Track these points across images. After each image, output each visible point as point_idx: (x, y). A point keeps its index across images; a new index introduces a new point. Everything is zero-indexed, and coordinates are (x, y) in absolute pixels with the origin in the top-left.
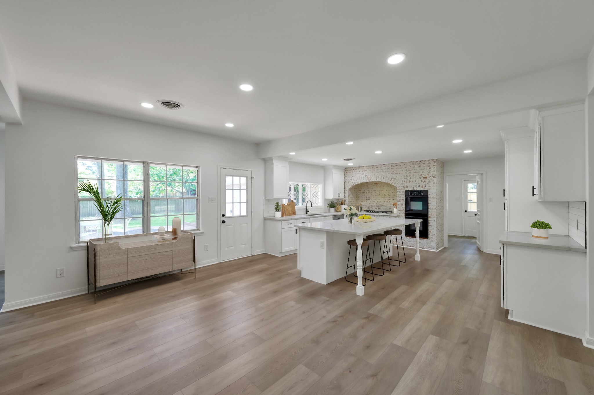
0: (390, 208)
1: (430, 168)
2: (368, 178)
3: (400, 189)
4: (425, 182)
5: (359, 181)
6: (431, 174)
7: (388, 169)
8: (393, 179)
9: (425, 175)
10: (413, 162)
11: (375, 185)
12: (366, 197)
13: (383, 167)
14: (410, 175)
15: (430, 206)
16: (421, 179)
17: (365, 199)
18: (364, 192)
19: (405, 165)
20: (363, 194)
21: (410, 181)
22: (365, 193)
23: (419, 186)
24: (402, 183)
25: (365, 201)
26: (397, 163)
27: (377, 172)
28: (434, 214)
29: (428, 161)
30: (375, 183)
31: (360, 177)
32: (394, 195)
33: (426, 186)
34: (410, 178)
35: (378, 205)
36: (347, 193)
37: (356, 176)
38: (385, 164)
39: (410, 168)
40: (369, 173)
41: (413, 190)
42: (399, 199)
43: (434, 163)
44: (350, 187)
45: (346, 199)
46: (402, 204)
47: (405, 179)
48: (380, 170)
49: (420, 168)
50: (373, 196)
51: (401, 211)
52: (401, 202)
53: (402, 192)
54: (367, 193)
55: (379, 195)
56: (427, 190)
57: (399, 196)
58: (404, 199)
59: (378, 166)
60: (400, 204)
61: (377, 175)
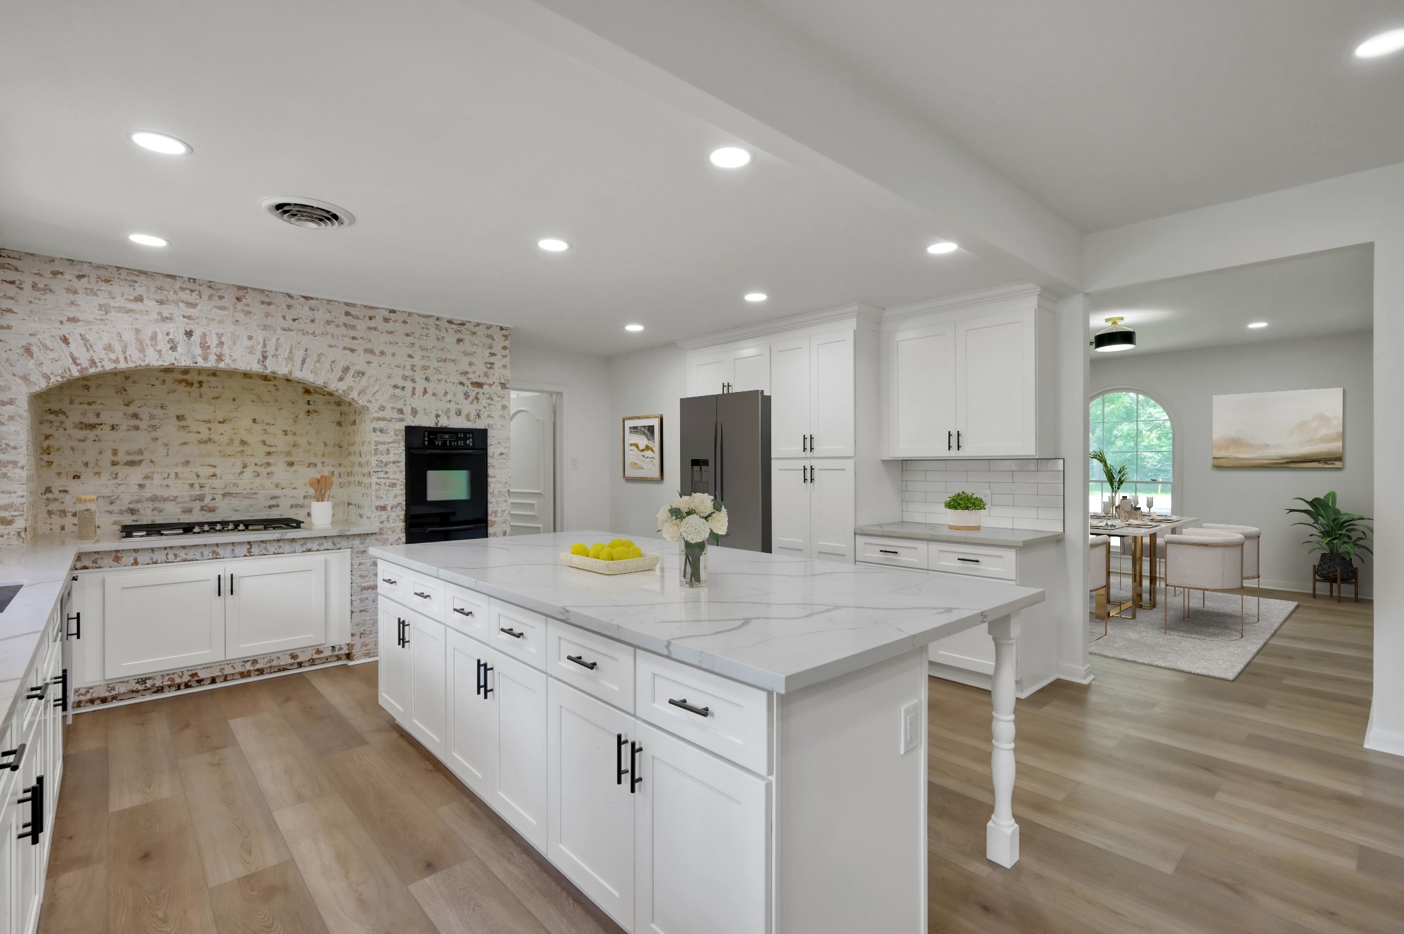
0: (273, 502)
1: (492, 354)
2: (205, 347)
3: (384, 419)
4: (477, 399)
5: (133, 353)
6: (497, 374)
7: (328, 323)
8: (352, 372)
9: (478, 373)
10: (438, 319)
11: (182, 388)
12: (115, 452)
13: (303, 311)
14: (425, 368)
15: (494, 487)
16: (465, 389)
17: (105, 464)
18: (92, 420)
19: (405, 322)
20: (91, 434)
21: (425, 392)
22: (107, 428)
23: (459, 413)
24: (394, 396)
25: (105, 476)
26: (371, 308)
27: (266, 327)
28: (503, 511)
29: (488, 328)
30: (180, 381)
31: (138, 331)
32: (295, 445)
33: (478, 416)
34: (427, 379)
35: (197, 492)
36: (11, 418)
37: (101, 320)
38: (312, 298)
39: (425, 338)
40: (214, 320)
41: (437, 425)
42: (382, 462)
43: (505, 340)
44: (42, 385)
45: (8, 462)
46: (394, 481)
47: (406, 380)
48: (284, 317)
49: (461, 347)
50: (166, 445)
51: (389, 509)
52: (386, 473)
53: (392, 433)
54: (120, 427)
55: (205, 442)
56: (483, 428)
57: (378, 446)
58: (399, 460)
59: (270, 294)
60: (382, 480)
61: (264, 340)
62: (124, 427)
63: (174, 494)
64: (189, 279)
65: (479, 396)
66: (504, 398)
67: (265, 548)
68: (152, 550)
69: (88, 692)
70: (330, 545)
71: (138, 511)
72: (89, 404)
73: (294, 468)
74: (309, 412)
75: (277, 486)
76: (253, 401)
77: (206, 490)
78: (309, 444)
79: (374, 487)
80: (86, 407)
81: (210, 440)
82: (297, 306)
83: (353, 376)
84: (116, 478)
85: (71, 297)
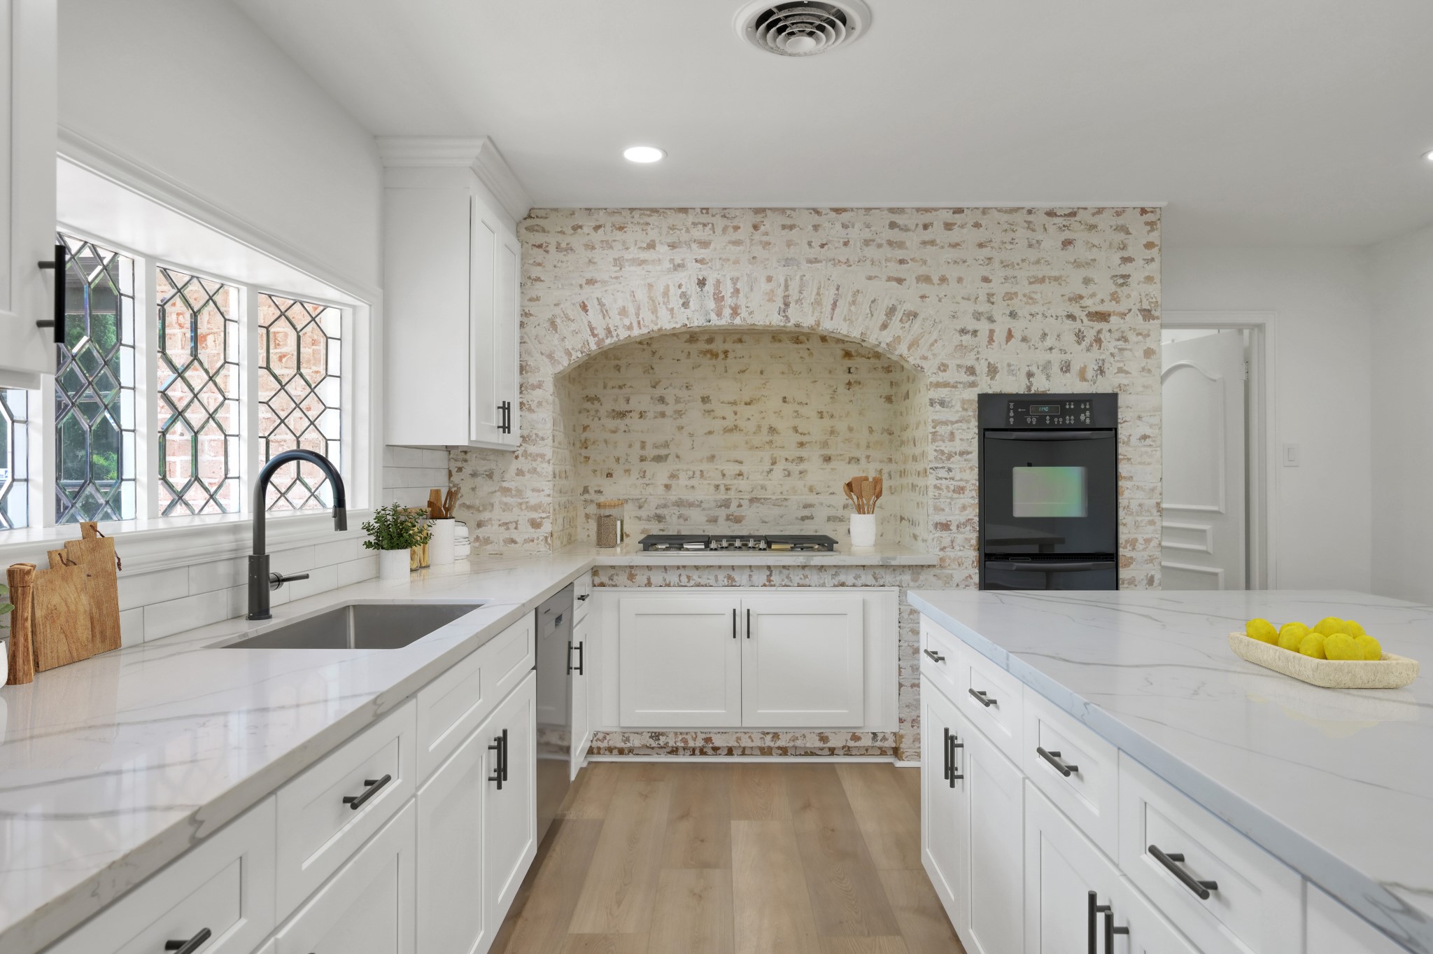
0: (806, 512)
1: (1127, 260)
2: (719, 298)
3: (946, 385)
4: (1098, 341)
5: (646, 315)
6: (1134, 294)
7: (867, 243)
8: (899, 315)
9: (1099, 297)
10: (1030, 212)
12: (643, 447)
13: (834, 231)
14: (1009, 296)
15: (1129, 496)
16: (1078, 325)
17: (634, 459)
18: (623, 407)
19: (977, 225)
20: (621, 424)
21: (1010, 336)
22: (635, 415)
23: (1066, 368)
24: (961, 346)
25: (635, 474)
26: (927, 210)
27: (788, 262)
28: (1148, 541)
29: (1118, 214)
30: (705, 353)
31: (650, 286)
32: (832, 432)
33: (1101, 371)
34: (1013, 315)
35: (722, 496)
36: (540, 404)
37: (616, 278)
38: (845, 210)
39: (1009, 246)
40: (728, 260)
41: (1030, 390)
42: (942, 452)
43: (1149, 232)
44: (564, 363)
45: (537, 455)
46: (962, 484)
47: (978, 320)
48: (810, 244)
49: (1071, 254)
50: (691, 435)
51: (953, 527)
52: (950, 470)
53: (958, 407)
54: (648, 414)
55: (731, 430)
56: (1111, 392)
57: (938, 428)
58: (970, 449)
59: (793, 214)
60: (944, 481)
61: (786, 281)
62: (650, 415)
63: (700, 498)
64: (702, 209)
65: (1102, 336)
66: (1149, 335)
67: (788, 577)
68: (665, 568)
69: (605, 738)
70: (870, 580)
71: (664, 518)
72: (620, 387)
73: (833, 464)
74: (849, 384)
75: (811, 490)
76: (783, 373)
77: (732, 494)
78: (851, 429)
79: (932, 492)
80: (616, 391)
81: (736, 426)
82: (826, 224)
83: (901, 320)
84: (644, 477)
85: (589, 254)
